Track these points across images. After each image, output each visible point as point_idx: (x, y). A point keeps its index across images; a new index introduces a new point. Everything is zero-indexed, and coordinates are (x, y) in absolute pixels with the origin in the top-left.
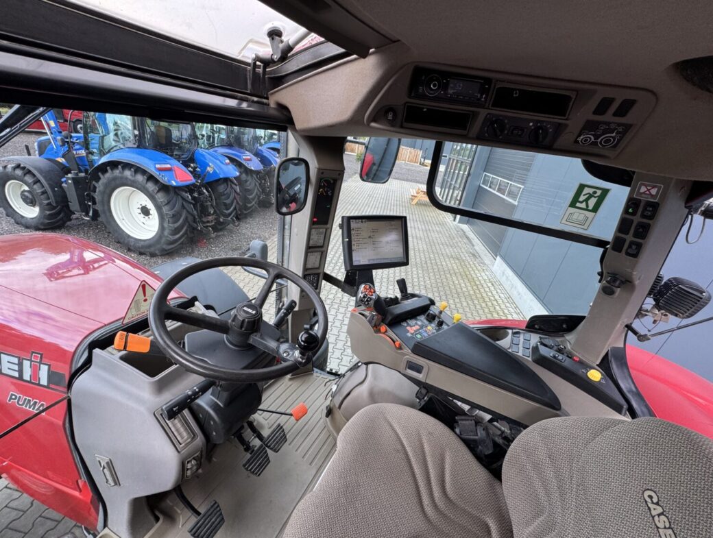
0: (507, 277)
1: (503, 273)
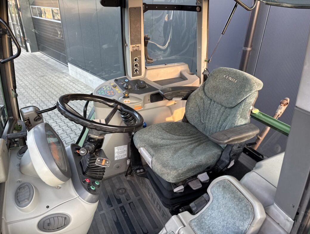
0: (80, 74)
1: (77, 73)
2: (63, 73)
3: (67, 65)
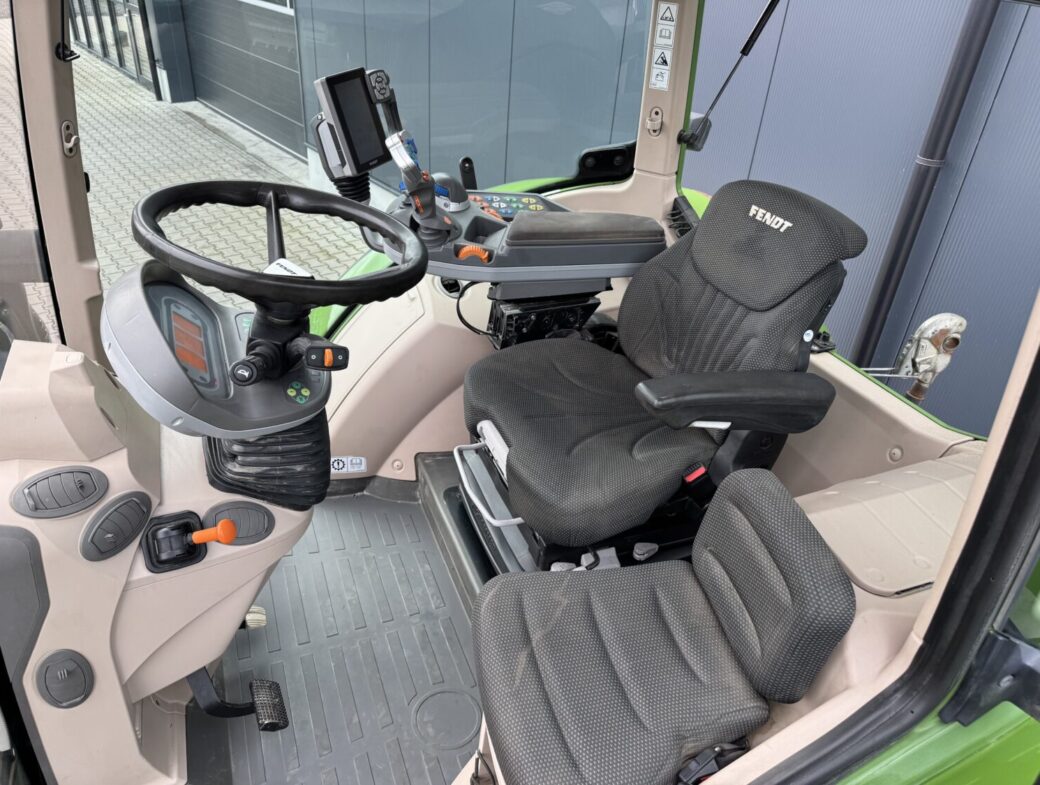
3: (304, 158)
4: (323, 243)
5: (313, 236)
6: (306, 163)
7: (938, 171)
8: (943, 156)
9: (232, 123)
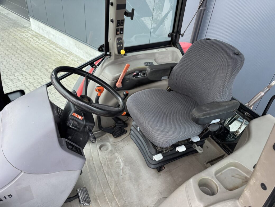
0: (42, 29)
2: (25, 27)
3: (29, 20)
4: (34, 45)
5: (31, 43)
6: (30, 21)
7: (204, 10)
8: (206, 6)
9: (9, 11)
